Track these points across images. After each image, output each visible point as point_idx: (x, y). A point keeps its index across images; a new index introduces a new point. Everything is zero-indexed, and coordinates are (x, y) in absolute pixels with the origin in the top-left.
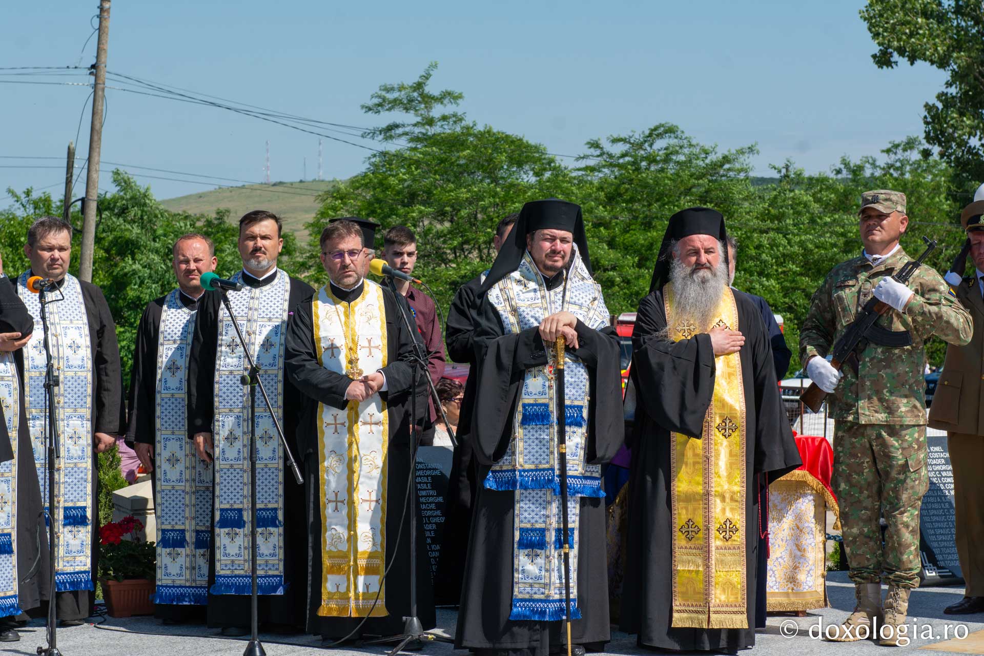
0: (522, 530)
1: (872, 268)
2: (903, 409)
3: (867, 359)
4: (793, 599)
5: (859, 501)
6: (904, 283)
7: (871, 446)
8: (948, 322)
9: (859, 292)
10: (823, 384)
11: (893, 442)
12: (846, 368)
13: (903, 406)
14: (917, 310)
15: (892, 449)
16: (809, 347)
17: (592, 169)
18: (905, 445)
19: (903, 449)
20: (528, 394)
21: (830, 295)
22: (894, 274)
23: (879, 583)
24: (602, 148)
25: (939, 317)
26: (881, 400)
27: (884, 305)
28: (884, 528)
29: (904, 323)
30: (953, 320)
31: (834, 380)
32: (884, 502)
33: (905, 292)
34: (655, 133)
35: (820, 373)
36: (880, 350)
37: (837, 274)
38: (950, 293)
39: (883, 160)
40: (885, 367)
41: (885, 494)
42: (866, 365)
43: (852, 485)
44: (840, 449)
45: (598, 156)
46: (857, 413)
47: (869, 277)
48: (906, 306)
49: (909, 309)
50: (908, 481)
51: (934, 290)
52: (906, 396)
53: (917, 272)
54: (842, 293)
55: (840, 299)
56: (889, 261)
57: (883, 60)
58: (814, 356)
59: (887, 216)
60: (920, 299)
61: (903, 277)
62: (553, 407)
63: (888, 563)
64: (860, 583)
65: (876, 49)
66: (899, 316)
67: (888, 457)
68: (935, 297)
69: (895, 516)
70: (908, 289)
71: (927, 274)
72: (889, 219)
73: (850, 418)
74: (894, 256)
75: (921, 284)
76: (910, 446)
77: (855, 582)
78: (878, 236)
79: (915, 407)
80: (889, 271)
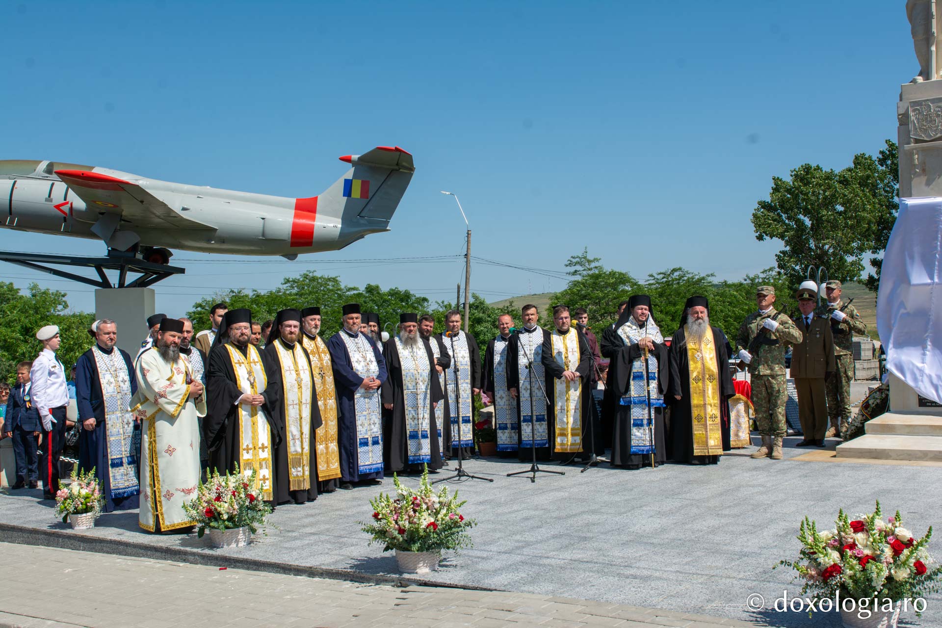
0: (634, 420)
1: (762, 315)
2: (777, 369)
3: (762, 350)
4: (738, 443)
5: (761, 405)
6: (775, 321)
7: (765, 383)
8: (792, 335)
9: (758, 325)
10: (745, 360)
11: (774, 381)
12: (754, 354)
13: (777, 367)
14: (780, 331)
15: (773, 384)
16: (739, 347)
17: (652, 284)
18: (778, 382)
19: (777, 384)
20: (635, 368)
21: (746, 327)
22: (771, 317)
23: (770, 436)
24: (654, 277)
25: (789, 333)
26: (768, 366)
27: (768, 329)
28: (771, 415)
29: (776, 336)
30: (794, 334)
31: (750, 359)
32: (771, 405)
33: (775, 324)
34: (674, 270)
35: (744, 356)
36: (767, 347)
37: (749, 318)
39: (762, 276)
40: (769, 353)
41: (771, 402)
42: (762, 352)
43: (758, 399)
44: (753, 385)
45: (653, 280)
46: (759, 371)
47: (761, 319)
49: (777, 330)
50: (780, 396)
51: (787, 323)
52: (778, 364)
53: (779, 316)
54: (750, 325)
55: (750, 327)
56: (769, 313)
57: (760, 238)
58: (741, 350)
59: (767, 296)
60: (781, 327)
61: (774, 318)
62: (645, 373)
63: (774, 428)
64: (763, 436)
65: (757, 234)
66: (773, 333)
67: (772, 387)
68: (787, 325)
69: (775, 410)
70: (777, 323)
71: (784, 317)
73: (757, 373)
74: (770, 311)
75: (782, 321)
76: (780, 383)
78: (764, 303)
79: (783, 368)
80: (769, 317)
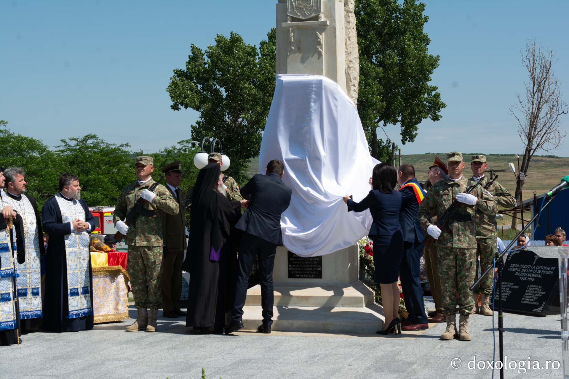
1: (140, 186)
2: (153, 240)
3: (139, 221)
4: (117, 316)
5: (138, 277)
6: (152, 191)
7: (141, 255)
8: (169, 206)
9: (135, 195)
10: (122, 231)
11: (150, 253)
12: (131, 225)
13: (153, 239)
14: (157, 201)
15: (149, 256)
16: (116, 217)
18: (154, 254)
19: (154, 256)
21: (125, 197)
22: (149, 188)
24: (66, 143)
25: (166, 204)
26: (145, 237)
27: (145, 200)
29: (153, 207)
30: (171, 205)
31: (127, 230)
32: (147, 277)
33: (152, 195)
35: (121, 227)
38: (170, 195)
39: (178, 147)
40: (146, 224)
41: (147, 273)
42: (138, 223)
43: (135, 270)
44: (130, 256)
45: (65, 146)
46: (135, 242)
47: (139, 190)
48: (153, 200)
49: (154, 201)
50: (156, 268)
51: (164, 194)
52: (154, 235)
53: (157, 187)
54: (129, 196)
55: (128, 198)
56: (147, 183)
57: (175, 107)
58: (118, 220)
59: (145, 166)
60: (158, 198)
61: (152, 189)
62: (10, 244)
63: (149, 300)
64: (139, 308)
65: (172, 103)
66: (151, 204)
68: (164, 197)
69: (151, 282)
70: (154, 194)
71: (161, 188)
73: (133, 244)
74: (149, 181)
76: (156, 254)
78: (142, 174)
79: (158, 239)
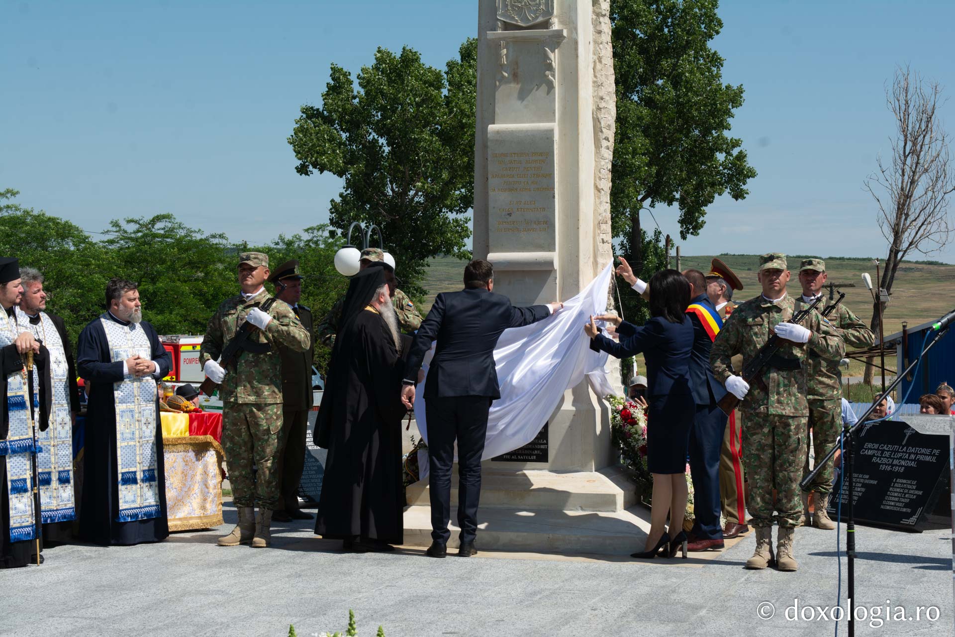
0: (12, 481)
1: (246, 302)
2: (266, 393)
3: (243, 361)
4: (205, 521)
5: (239, 454)
6: (266, 311)
7: (246, 418)
8: (294, 337)
9: (238, 318)
10: (214, 377)
11: (260, 415)
12: (229, 367)
13: (266, 391)
14: (274, 329)
15: (260, 420)
16: (205, 354)
17: (111, 242)
18: (268, 417)
19: (267, 419)
20: (12, 389)
22: (260, 306)
23: (253, 507)
24: (120, 227)
25: (288, 333)
26: (252, 387)
27: (254, 326)
28: (255, 472)
29: (267, 338)
30: (297, 336)
31: (222, 376)
32: (255, 454)
33: (265, 318)
34: (158, 218)
35: (212, 371)
36: (251, 355)
37: (224, 306)
38: (296, 318)
39: (306, 237)
40: (254, 366)
41: (255, 449)
42: (242, 365)
43: (234, 444)
45: (116, 232)
46: (236, 396)
47: (244, 308)
48: (267, 326)
49: (269, 328)
50: (270, 440)
51: (286, 317)
52: (268, 385)
53: (274, 304)
54: (226, 318)
55: (226, 322)
56: (257, 298)
57: (302, 170)
58: (208, 360)
59: (255, 268)
60: (276, 322)
63: (258, 494)
64: (240, 507)
65: (298, 163)
66: (263, 333)
67: (257, 425)
68: (286, 321)
69: (262, 463)
70: (268, 316)
71: (281, 306)
72: (257, 271)
73: (232, 400)
74: (260, 294)
75: (277, 313)
76: (271, 417)
77: (237, 507)
78: (250, 281)
79: (274, 392)
80: (257, 304)
